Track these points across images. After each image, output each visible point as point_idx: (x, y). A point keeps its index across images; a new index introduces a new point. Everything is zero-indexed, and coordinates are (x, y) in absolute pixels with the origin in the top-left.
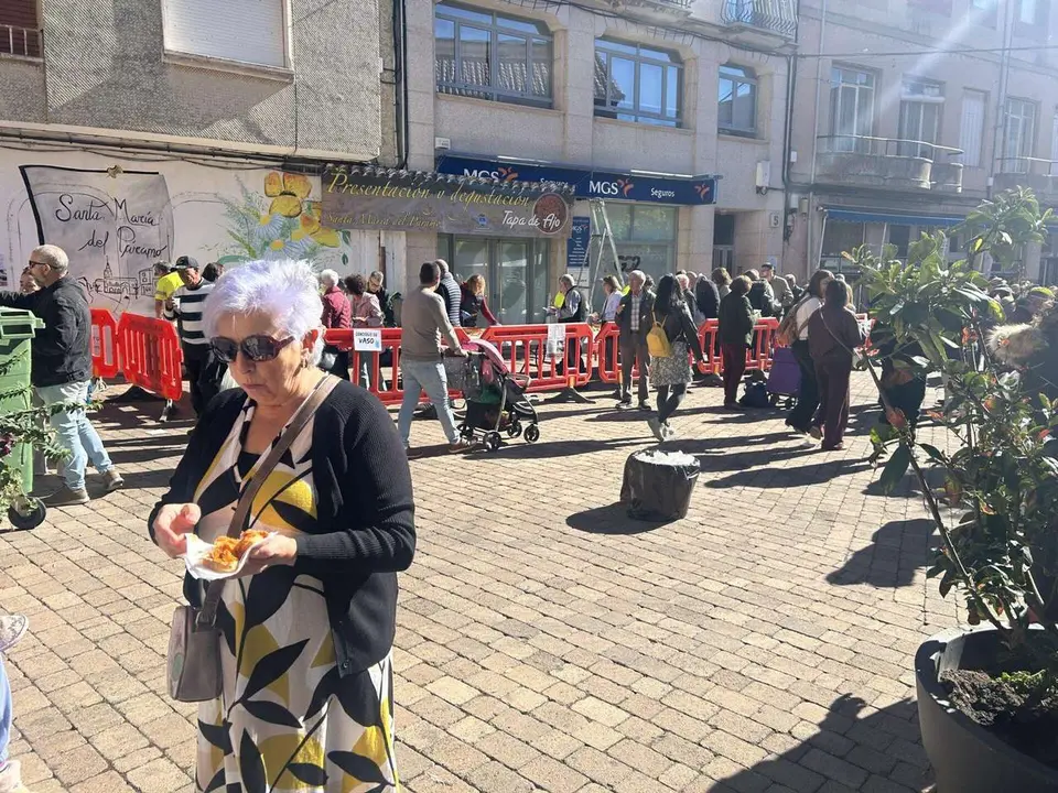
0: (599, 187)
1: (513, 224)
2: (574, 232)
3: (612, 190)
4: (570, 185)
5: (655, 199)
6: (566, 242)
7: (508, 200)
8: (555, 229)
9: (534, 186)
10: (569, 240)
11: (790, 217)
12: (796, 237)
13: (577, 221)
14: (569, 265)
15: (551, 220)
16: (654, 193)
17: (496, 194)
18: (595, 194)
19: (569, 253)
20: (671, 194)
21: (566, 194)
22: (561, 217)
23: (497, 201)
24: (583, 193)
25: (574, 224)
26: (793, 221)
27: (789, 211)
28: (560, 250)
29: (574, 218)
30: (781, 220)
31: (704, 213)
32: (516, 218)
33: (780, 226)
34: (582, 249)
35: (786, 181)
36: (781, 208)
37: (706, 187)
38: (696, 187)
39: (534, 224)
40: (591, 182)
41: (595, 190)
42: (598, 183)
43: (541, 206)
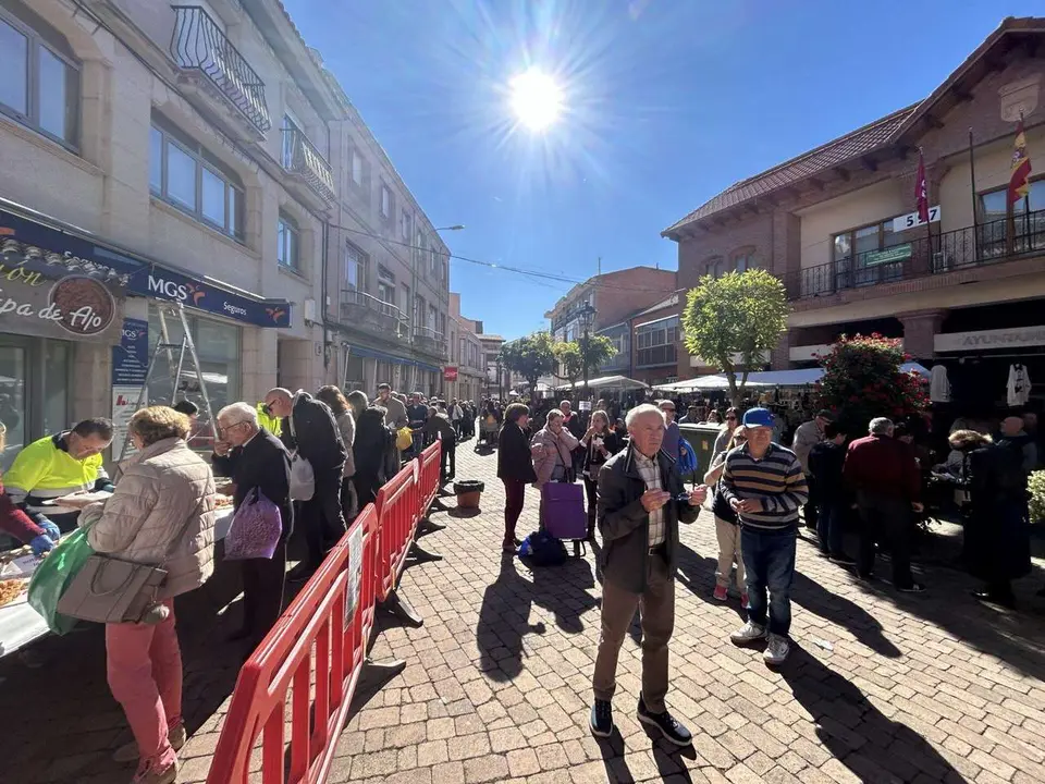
0: (162, 286)
2: (124, 338)
3: (179, 293)
4: (119, 272)
5: (227, 313)
6: (110, 352)
8: (92, 329)
9: (53, 259)
10: (115, 348)
11: (327, 348)
12: (330, 365)
13: (130, 324)
14: (115, 382)
15: (86, 315)
16: (227, 307)
18: (156, 294)
19: (114, 367)
20: (243, 312)
21: (114, 284)
22: (104, 312)
24: (139, 289)
25: (126, 327)
26: (329, 351)
27: (327, 343)
28: (97, 360)
29: (126, 320)
30: (322, 350)
31: (270, 335)
32: (9, 302)
33: (322, 355)
34: (138, 361)
35: (325, 320)
36: (322, 340)
37: (279, 311)
38: (268, 310)
39: (52, 317)
40: (151, 278)
41: (156, 288)
42: (161, 281)
43: (67, 292)
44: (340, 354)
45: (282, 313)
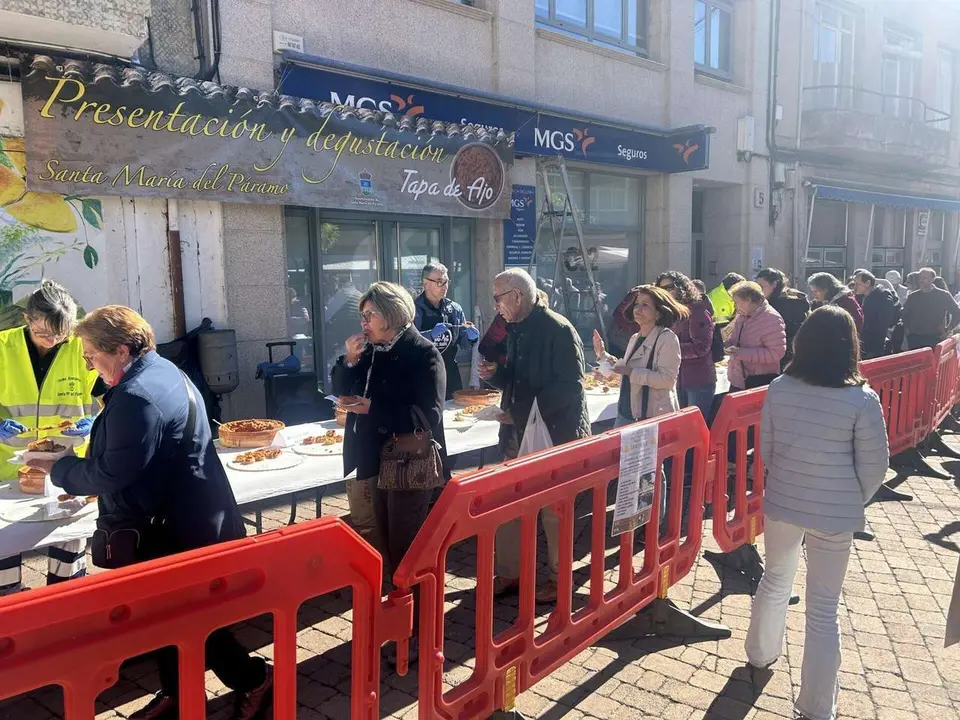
0: (548, 138)
1: (418, 192)
2: (513, 209)
3: (566, 144)
4: (507, 131)
5: (622, 161)
6: (501, 226)
7: (409, 151)
8: (486, 202)
9: (452, 130)
10: (506, 222)
11: (775, 195)
12: (782, 221)
13: (524, 192)
14: (507, 262)
15: (480, 188)
16: (623, 152)
17: (389, 140)
18: (542, 150)
19: (506, 244)
20: (643, 155)
21: (500, 146)
22: (494, 182)
23: (391, 151)
24: (525, 148)
25: (514, 197)
26: (779, 199)
27: (775, 186)
28: (492, 239)
29: (515, 187)
30: (766, 197)
31: (683, 184)
32: (423, 183)
33: (766, 205)
34: (526, 236)
36: (766, 182)
39: (454, 194)
40: (537, 131)
41: (542, 143)
42: (547, 132)
43: (464, 164)
44: (800, 202)
45: (696, 147)
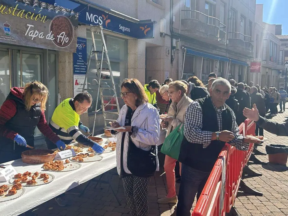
0: (92, 17)
1: (34, 36)
2: (77, 48)
3: (99, 21)
4: (75, 12)
5: (121, 31)
6: (72, 55)
7: (30, 15)
8: (66, 44)
9: (50, 8)
10: (74, 54)
11: (173, 51)
12: (175, 62)
13: (82, 41)
14: (75, 73)
15: (63, 37)
16: (121, 28)
17: (19, 9)
18: (89, 22)
19: (74, 65)
20: (128, 30)
22: (69, 35)
23: (20, 14)
24: (83, 20)
25: (78, 42)
26: (174, 53)
27: (173, 48)
28: (67, 61)
29: (79, 38)
30: (170, 52)
31: (142, 44)
32: (36, 32)
33: (170, 55)
34: (83, 61)
35: (171, 31)
36: (170, 46)
37: (147, 28)
38: (141, 28)
39: (51, 39)
40: (87, 13)
41: (89, 19)
42: (92, 15)
43: (56, 25)
44: (180, 55)
